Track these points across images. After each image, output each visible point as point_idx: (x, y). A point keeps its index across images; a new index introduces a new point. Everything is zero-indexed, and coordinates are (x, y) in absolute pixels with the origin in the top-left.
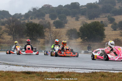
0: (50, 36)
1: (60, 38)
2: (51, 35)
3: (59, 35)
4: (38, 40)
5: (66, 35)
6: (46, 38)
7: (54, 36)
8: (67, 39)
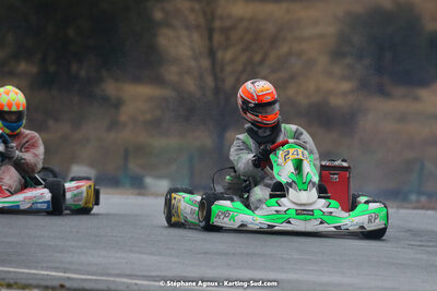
0: (205, 63)
1: (292, 78)
2: (212, 53)
3: (284, 49)
4: (110, 88)
5: (337, 54)
6: (171, 73)
7: (243, 58)
8: (346, 86)
